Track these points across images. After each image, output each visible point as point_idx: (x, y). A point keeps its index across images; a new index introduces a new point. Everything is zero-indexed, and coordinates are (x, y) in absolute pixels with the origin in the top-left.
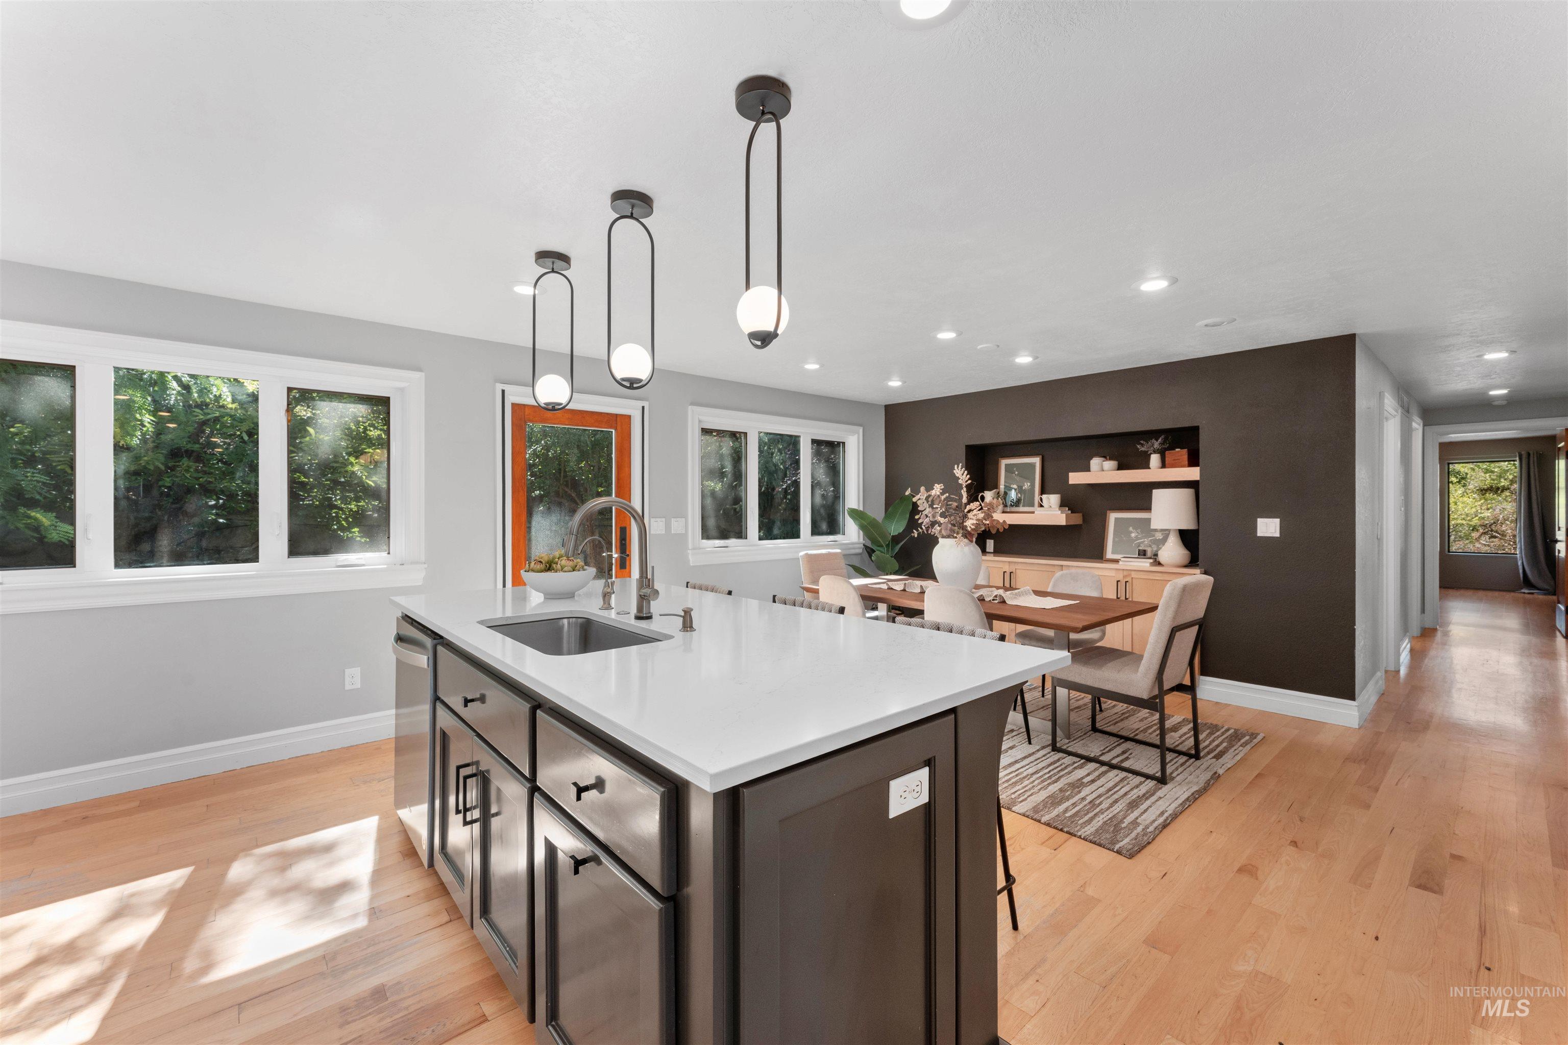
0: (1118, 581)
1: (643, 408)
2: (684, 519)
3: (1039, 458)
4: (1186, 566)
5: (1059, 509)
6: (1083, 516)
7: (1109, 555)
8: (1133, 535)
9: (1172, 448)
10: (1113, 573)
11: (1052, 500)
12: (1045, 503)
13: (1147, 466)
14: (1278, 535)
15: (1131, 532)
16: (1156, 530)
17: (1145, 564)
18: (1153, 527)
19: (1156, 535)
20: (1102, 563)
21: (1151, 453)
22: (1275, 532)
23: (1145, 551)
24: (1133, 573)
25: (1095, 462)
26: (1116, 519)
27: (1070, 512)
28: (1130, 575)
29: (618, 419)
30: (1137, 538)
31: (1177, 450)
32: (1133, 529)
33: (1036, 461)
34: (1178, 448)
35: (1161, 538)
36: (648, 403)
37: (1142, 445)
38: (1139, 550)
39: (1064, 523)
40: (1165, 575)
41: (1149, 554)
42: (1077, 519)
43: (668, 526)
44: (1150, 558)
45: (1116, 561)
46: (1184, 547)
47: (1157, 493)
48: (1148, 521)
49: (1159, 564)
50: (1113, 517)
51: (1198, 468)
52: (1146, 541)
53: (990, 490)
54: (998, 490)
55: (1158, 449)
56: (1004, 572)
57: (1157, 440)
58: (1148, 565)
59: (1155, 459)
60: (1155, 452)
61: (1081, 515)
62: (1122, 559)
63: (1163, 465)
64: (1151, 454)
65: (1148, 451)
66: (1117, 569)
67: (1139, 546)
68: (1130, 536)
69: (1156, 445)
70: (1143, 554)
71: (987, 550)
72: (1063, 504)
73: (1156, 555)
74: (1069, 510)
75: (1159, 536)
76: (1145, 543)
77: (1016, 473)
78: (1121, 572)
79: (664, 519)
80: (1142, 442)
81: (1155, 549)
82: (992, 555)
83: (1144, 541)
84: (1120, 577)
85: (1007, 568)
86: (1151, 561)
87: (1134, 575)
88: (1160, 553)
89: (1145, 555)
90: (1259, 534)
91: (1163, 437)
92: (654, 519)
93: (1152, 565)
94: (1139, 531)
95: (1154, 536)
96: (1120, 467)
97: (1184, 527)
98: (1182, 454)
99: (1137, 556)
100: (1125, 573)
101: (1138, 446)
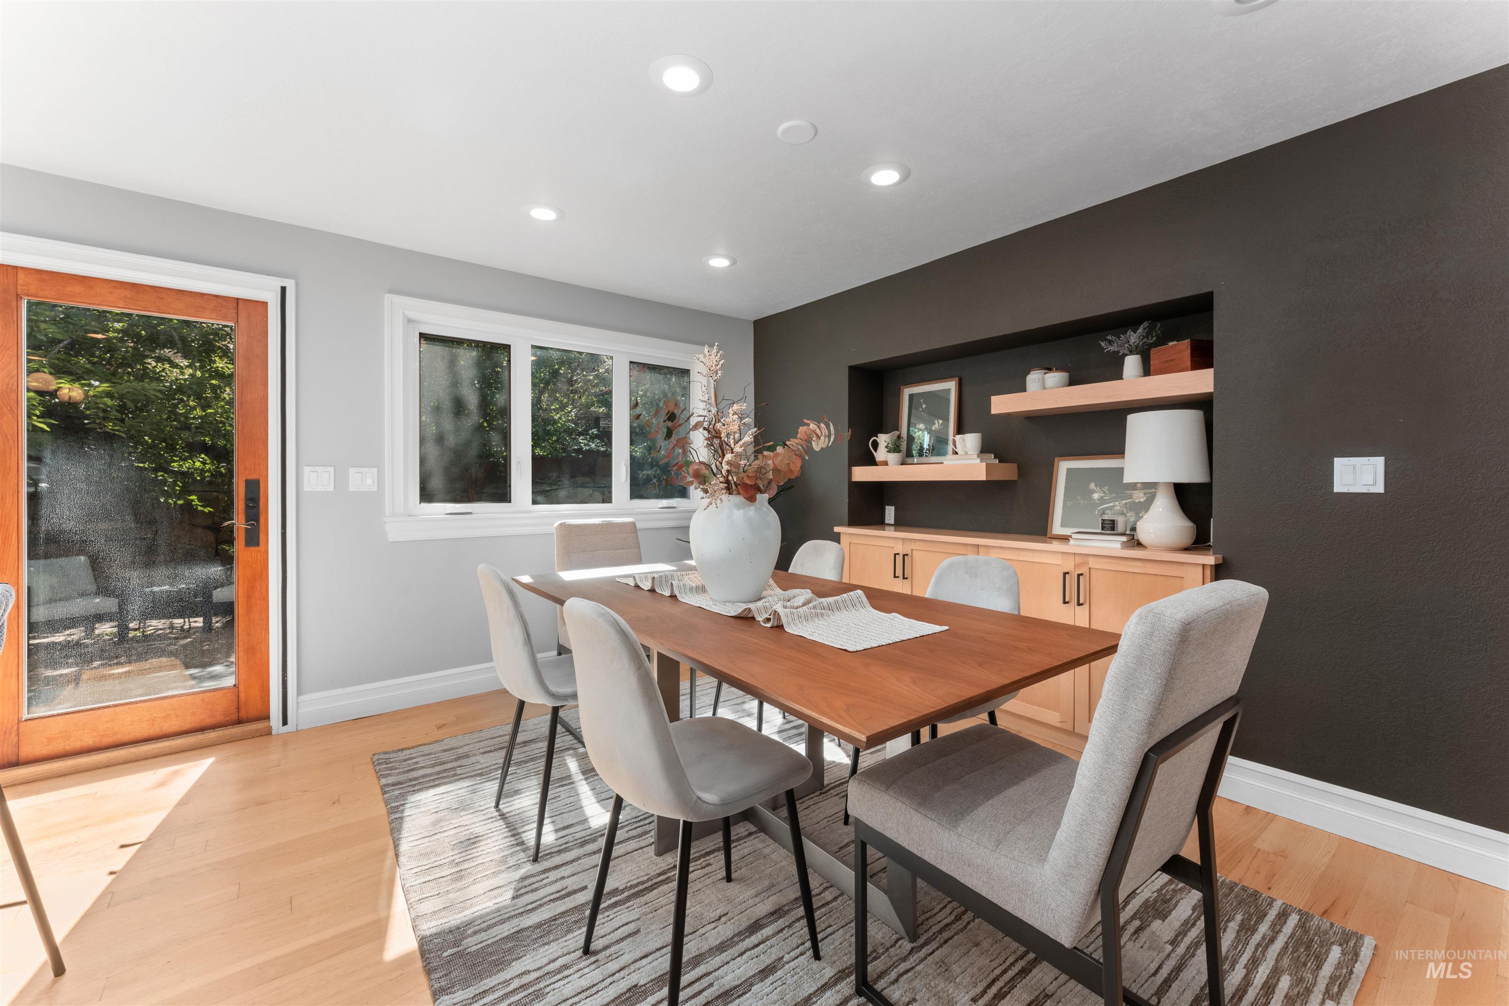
0: (1065, 574)
1: (283, 290)
2: (375, 470)
3: (954, 382)
4: (1186, 549)
5: (978, 456)
6: (1018, 467)
7: (1057, 528)
8: (1096, 496)
9: (1162, 341)
10: (1057, 560)
11: (970, 441)
12: (959, 449)
13: (1119, 376)
14: (1380, 488)
15: (1093, 492)
16: (1133, 486)
17: (1113, 545)
18: (1128, 479)
19: (1135, 496)
20: (1046, 542)
21: (1127, 355)
22: (1375, 483)
23: (1113, 522)
24: (1091, 559)
25: (1034, 378)
26: (1069, 471)
27: (997, 461)
28: (1086, 563)
29: (240, 306)
30: (1102, 501)
31: (1171, 344)
32: (1096, 486)
33: (951, 386)
34: (1172, 340)
35: (1142, 500)
36: (293, 282)
37: (1110, 342)
38: (1103, 520)
39: (983, 477)
40: (1149, 565)
41: (1120, 528)
42: (1007, 472)
43: (340, 480)
44: (1123, 534)
45: (1065, 539)
46: (1183, 514)
47: (1134, 421)
48: (1120, 471)
49: (1139, 544)
50: (1064, 467)
51: (1212, 370)
52: (1118, 506)
53: (886, 432)
54: (897, 433)
55: (1137, 347)
56: (895, 555)
57: (1135, 332)
58: (1119, 546)
59: (1132, 364)
60: (1131, 352)
61: (1015, 465)
62: (1074, 536)
63: (1147, 371)
64: (1125, 355)
65: (1118, 352)
66: (1063, 553)
67: (1103, 513)
68: (1091, 499)
69: (1134, 337)
70: (1109, 527)
71: (887, 522)
72: (985, 449)
73: (1134, 529)
74: (995, 457)
75: (1139, 496)
76: (1115, 509)
77: (924, 406)
78: (1072, 558)
79: (332, 469)
80: (1109, 337)
81: (1132, 519)
82: (893, 528)
83: (1114, 506)
84: (1069, 566)
85: (900, 548)
86: (1124, 539)
87: (1093, 563)
88: (1139, 525)
89: (1113, 529)
90: (1338, 488)
91: (1146, 324)
92: (311, 468)
93: (1125, 545)
94: (1106, 489)
95: (1131, 497)
96: (1073, 382)
97: (1184, 478)
98: (1182, 348)
99: (1099, 531)
100: (1079, 560)
101: (1103, 344)
